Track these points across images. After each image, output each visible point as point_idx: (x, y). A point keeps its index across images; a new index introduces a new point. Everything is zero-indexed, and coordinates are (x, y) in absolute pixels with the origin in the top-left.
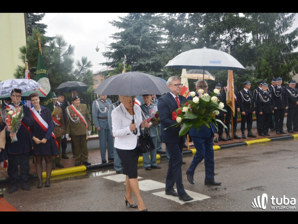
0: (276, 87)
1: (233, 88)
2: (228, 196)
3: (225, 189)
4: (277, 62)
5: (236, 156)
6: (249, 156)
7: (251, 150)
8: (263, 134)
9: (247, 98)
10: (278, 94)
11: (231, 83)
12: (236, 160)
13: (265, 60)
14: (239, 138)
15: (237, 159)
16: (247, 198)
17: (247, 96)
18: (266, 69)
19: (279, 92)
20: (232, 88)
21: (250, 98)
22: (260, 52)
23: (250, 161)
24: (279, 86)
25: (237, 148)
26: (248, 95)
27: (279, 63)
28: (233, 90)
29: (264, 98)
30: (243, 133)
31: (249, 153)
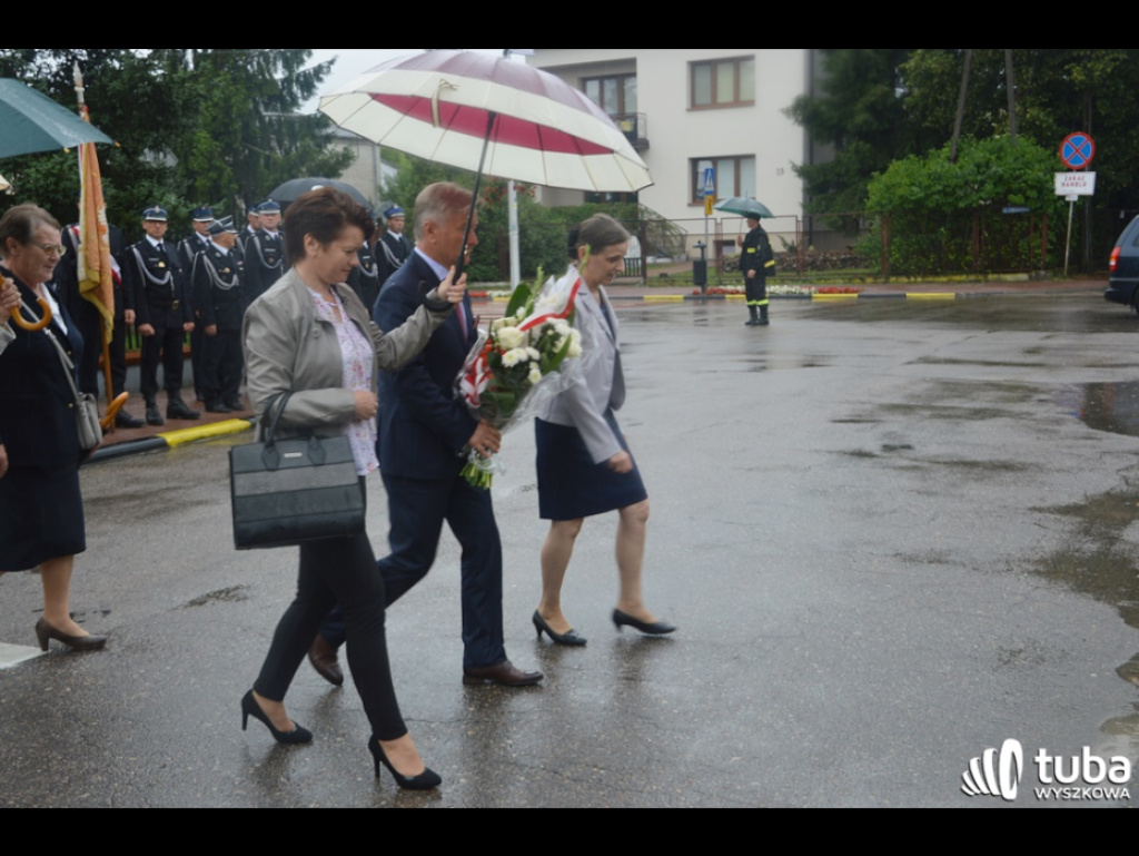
0: (261, 234)
1: (104, 231)
2: (121, 637)
3: (106, 613)
4: (250, 146)
5: (131, 489)
6: (180, 488)
7: (183, 464)
8: (221, 406)
9: (160, 273)
10: (271, 260)
11: (96, 210)
12: (132, 503)
13: (209, 132)
14: (136, 425)
15: (138, 502)
16: (190, 633)
17: (157, 263)
18: (212, 168)
19: (273, 250)
20: (99, 230)
21: (168, 274)
22: (194, 100)
23: (184, 506)
24: (271, 229)
25: (130, 460)
26: (161, 260)
27: (255, 148)
28: (106, 238)
29: (221, 275)
30: (150, 405)
31: (177, 476)
